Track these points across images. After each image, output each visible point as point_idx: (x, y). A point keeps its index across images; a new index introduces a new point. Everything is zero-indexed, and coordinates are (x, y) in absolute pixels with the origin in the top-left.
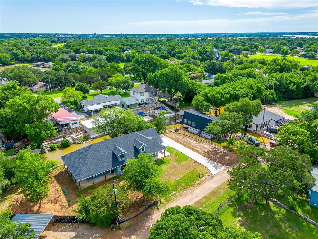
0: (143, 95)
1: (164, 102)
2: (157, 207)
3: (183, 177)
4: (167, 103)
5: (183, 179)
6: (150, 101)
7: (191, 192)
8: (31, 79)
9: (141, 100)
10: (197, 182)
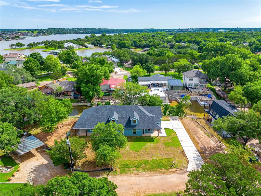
0: (192, 80)
1: (214, 90)
2: (109, 173)
3: (155, 160)
4: (216, 91)
5: (154, 162)
6: (198, 87)
7: (148, 175)
8: (125, 58)
9: (189, 84)
10: (163, 170)
